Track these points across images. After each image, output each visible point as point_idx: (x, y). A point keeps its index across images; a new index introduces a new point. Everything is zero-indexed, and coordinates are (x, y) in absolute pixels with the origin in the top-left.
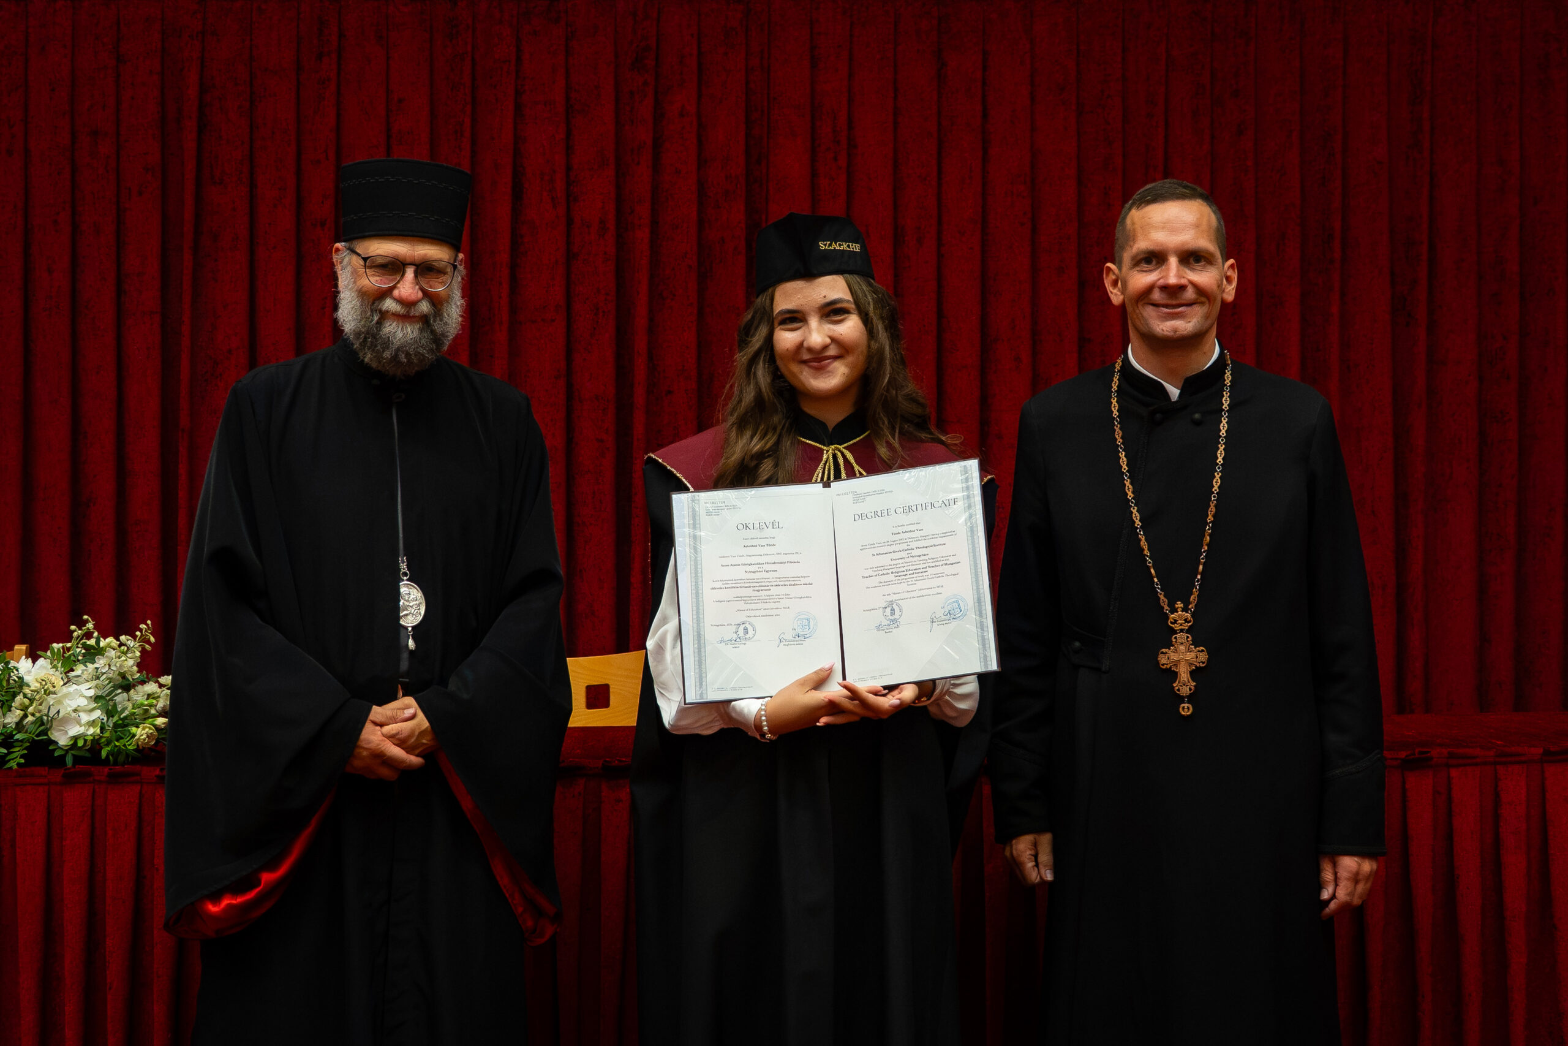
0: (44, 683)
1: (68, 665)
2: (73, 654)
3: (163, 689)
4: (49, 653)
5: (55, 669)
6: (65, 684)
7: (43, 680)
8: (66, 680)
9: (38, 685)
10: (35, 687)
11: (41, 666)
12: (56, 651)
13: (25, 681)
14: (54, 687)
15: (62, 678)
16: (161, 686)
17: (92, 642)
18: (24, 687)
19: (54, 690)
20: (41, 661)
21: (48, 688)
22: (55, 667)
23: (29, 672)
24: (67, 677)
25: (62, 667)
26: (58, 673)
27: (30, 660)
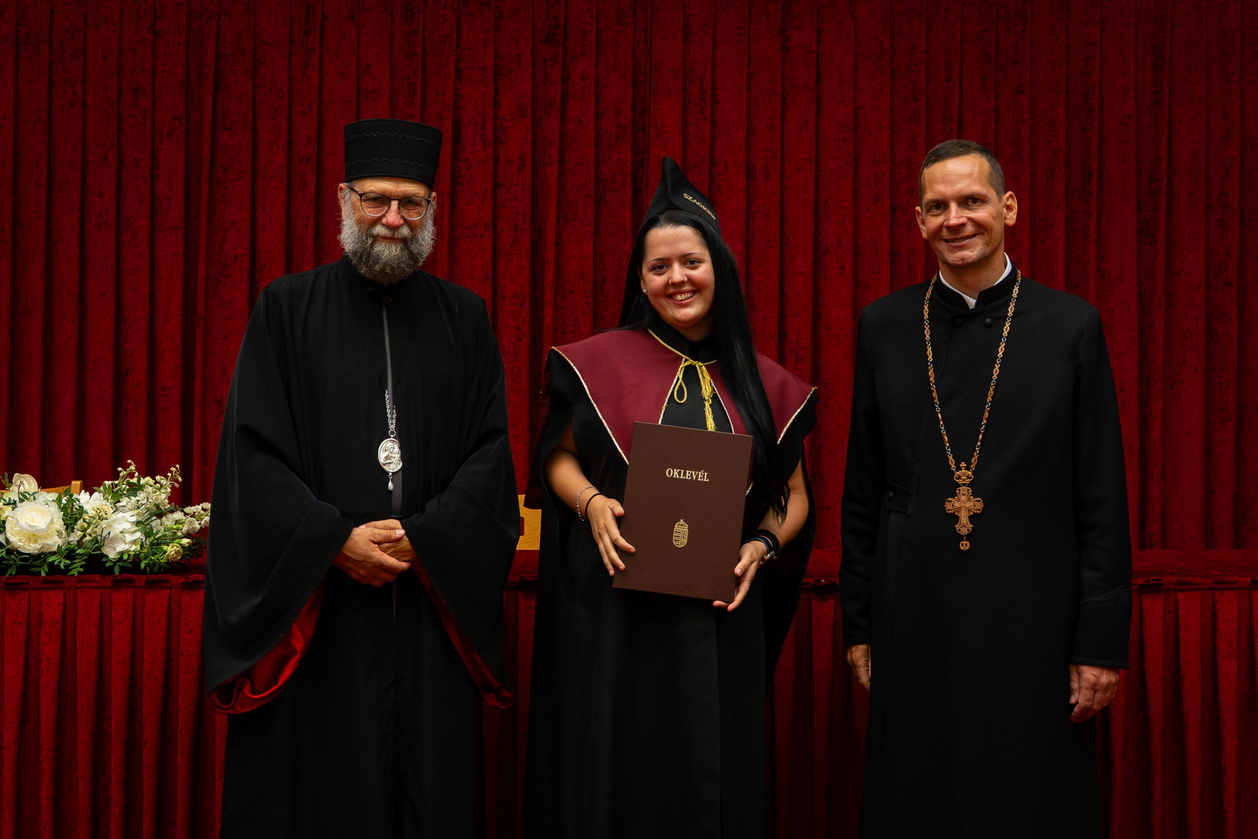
0: (99, 511)
1: (116, 497)
2: (120, 489)
3: (187, 516)
4: (102, 488)
5: (106, 501)
6: (114, 512)
7: (98, 509)
8: (114, 509)
9: (95, 513)
10: (92, 514)
11: (97, 499)
12: (107, 486)
13: (84, 509)
14: (106, 514)
15: (112, 507)
16: (186, 514)
17: (135, 480)
18: (83, 514)
19: (106, 516)
20: (96, 494)
21: (102, 515)
22: (106, 499)
23: (88, 502)
24: (116, 506)
25: (112, 499)
26: (108, 504)
27: (88, 493)
